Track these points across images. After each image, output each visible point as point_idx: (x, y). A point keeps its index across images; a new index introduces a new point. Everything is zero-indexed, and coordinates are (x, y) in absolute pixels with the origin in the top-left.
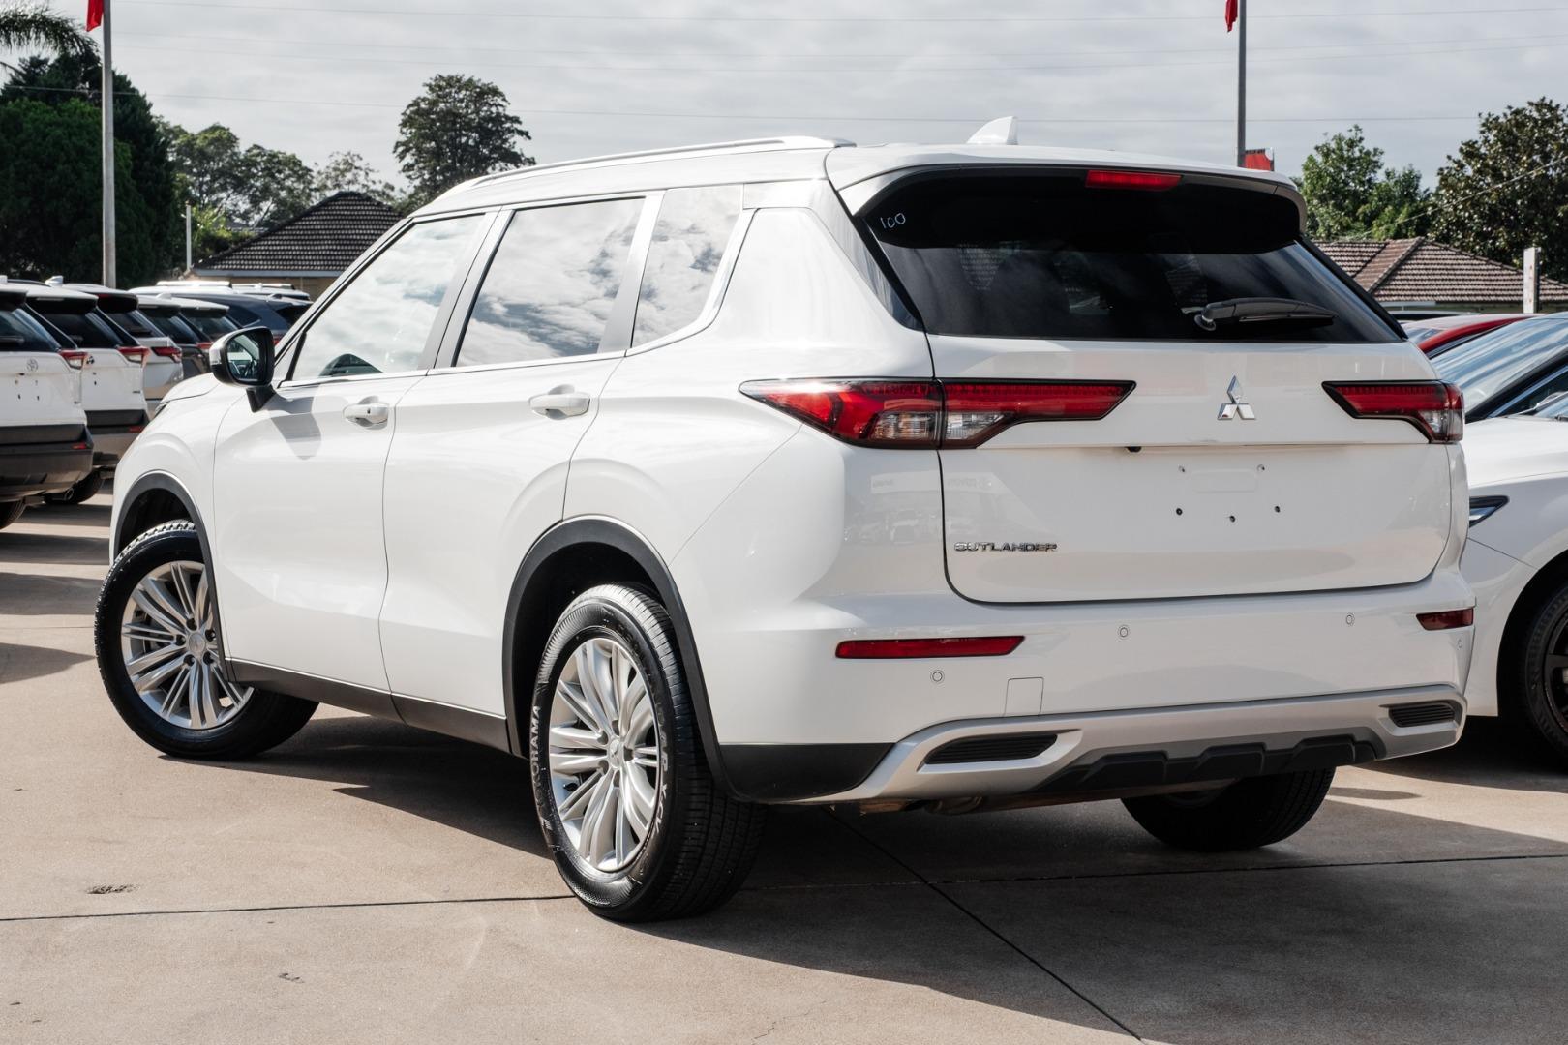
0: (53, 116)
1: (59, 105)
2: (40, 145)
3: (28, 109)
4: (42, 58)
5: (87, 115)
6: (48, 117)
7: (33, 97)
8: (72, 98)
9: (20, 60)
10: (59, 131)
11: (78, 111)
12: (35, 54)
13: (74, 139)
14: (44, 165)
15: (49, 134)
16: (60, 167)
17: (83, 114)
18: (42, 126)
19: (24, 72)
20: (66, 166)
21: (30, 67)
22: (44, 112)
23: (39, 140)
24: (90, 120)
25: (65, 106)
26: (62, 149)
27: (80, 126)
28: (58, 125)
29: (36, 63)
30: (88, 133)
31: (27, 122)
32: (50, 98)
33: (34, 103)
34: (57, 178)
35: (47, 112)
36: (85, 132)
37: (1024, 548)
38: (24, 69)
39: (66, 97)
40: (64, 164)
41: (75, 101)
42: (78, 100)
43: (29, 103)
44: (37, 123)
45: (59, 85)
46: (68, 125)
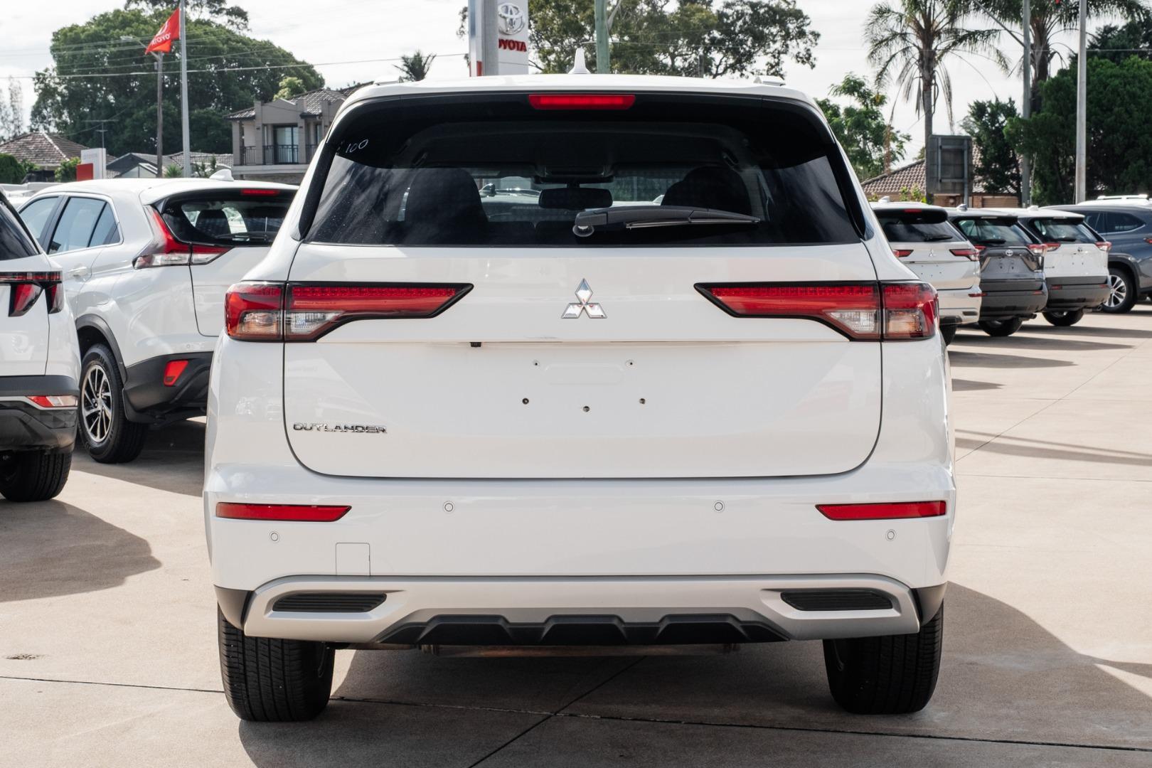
0: (1117, 70)
1: (1122, 61)
2: (1101, 93)
3: (1097, 66)
4: (1113, 26)
5: (1142, 68)
6: (1109, 71)
7: (1103, 56)
8: (1132, 55)
9: (1097, 29)
10: (1117, 82)
11: (1136, 65)
12: (1108, 23)
13: (1128, 87)
14: (1105, 108)
15: (1108, 85)
16: (1116, 109)
17: (1139, 67)
18: (1104, 79)
19: (1100, 37)
20: (1120, 108)
21: (1103, 33)
22: (1109, 67)
23: (1101, 89)
24: (1145, 71)
25: (1127, 62)
26: (1119, 95)
27: (1134, 77)
28: (1116, 76)
29: (1108, 30)
30: (1140, 82)
31: (1094, 76)
32: (1115, 57)
33: (1102, 61)
34: (1113, 117)
35: (1111, 67)
36: (1137, 81)
37: (355, 428)
38: (1099, 35)
39: (1127, 55)
40: (1119, 106)
41: (1134, 58)
42: (1137, 56)
43: (1098, 61)
44: (1101, 76)
45: (1123, 47)
46: (1125, 77)
